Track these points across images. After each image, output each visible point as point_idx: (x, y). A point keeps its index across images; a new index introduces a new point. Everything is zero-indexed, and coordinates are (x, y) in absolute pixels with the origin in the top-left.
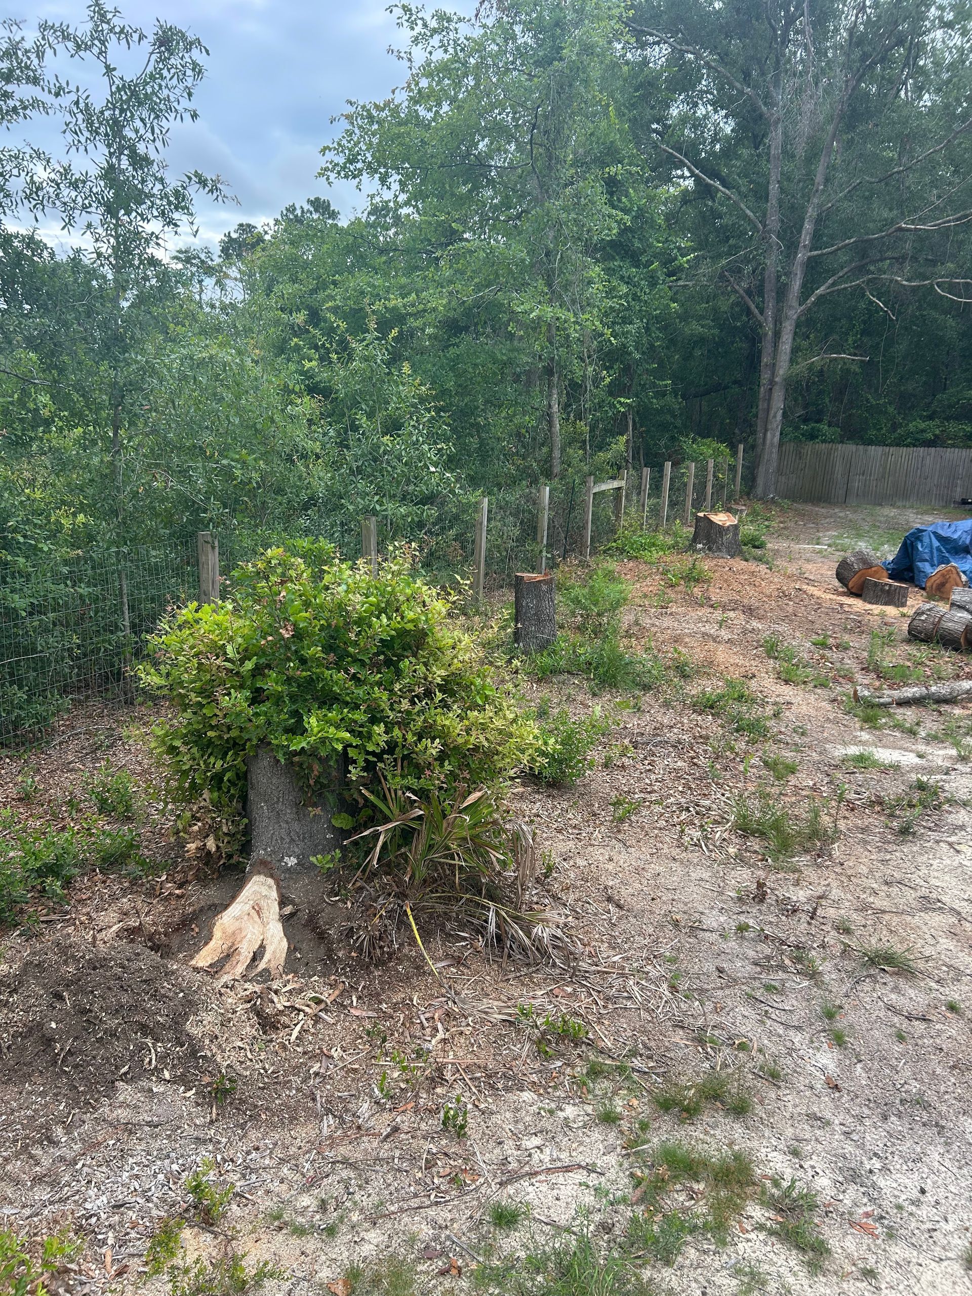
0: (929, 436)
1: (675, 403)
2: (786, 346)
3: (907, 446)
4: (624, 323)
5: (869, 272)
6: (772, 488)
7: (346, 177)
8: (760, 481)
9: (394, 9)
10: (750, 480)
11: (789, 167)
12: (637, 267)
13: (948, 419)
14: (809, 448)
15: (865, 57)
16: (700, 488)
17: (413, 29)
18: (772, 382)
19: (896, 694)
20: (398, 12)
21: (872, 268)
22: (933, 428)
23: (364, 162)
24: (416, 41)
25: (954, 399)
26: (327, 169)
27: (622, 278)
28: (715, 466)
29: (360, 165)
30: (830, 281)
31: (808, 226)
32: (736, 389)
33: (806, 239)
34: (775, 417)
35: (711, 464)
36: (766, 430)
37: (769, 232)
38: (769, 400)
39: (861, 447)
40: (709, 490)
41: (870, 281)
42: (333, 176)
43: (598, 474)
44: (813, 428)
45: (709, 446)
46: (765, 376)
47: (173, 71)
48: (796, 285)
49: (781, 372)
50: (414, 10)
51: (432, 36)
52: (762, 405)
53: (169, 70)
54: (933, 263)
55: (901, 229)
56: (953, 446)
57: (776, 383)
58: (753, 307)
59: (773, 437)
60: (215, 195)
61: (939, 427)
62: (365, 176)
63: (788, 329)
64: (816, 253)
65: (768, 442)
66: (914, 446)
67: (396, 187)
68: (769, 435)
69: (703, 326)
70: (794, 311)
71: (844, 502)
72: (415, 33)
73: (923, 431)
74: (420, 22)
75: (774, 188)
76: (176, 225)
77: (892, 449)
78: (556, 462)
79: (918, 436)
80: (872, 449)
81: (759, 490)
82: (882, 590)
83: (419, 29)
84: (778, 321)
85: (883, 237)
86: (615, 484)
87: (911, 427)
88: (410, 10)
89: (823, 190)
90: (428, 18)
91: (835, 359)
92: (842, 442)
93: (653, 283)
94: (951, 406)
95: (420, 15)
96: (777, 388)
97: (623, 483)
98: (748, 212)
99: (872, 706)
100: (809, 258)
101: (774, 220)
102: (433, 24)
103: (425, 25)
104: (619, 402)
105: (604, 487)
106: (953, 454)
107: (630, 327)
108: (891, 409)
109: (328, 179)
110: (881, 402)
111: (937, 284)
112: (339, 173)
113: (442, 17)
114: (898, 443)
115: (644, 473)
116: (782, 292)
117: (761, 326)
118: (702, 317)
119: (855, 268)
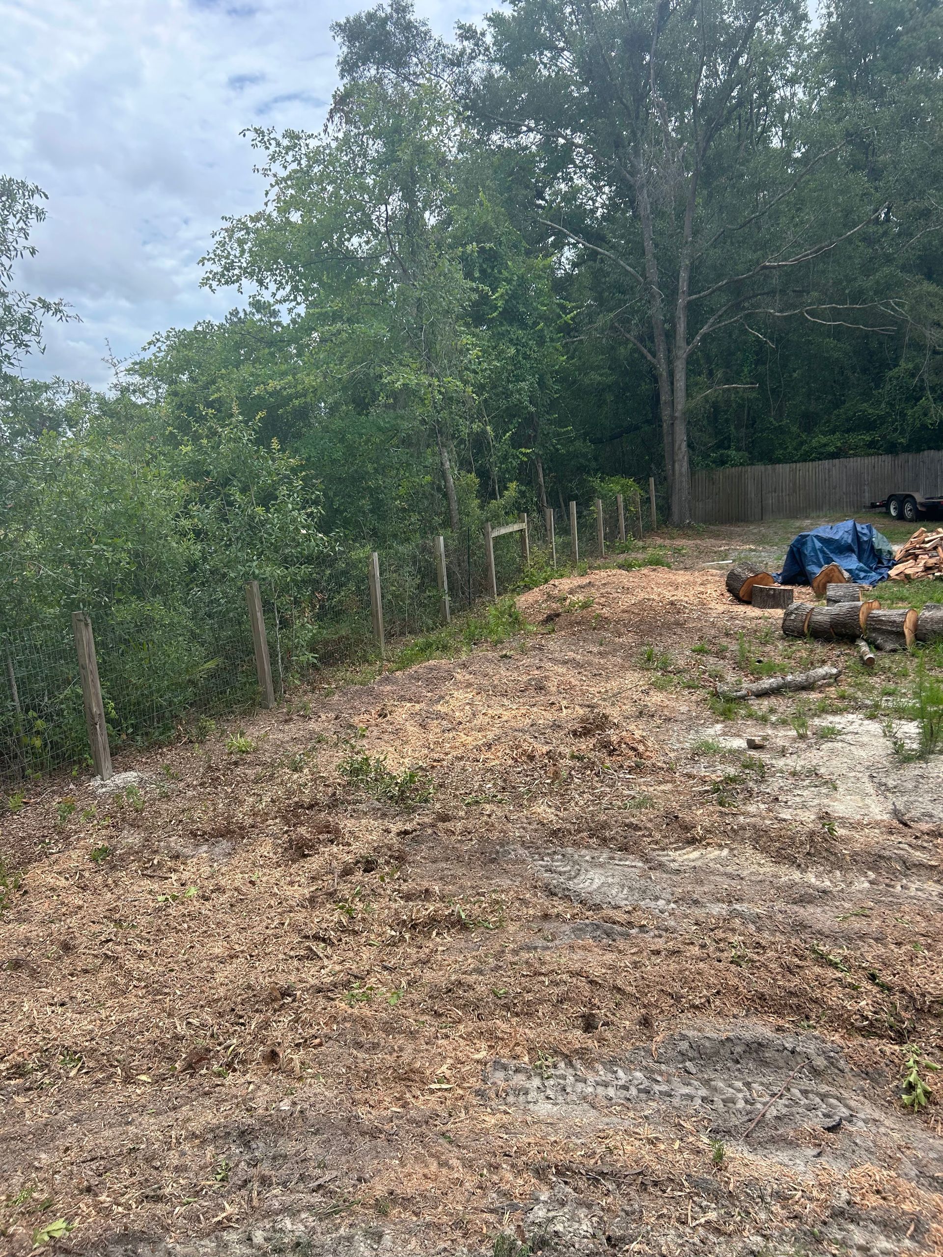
0: (832, 449)
1: (585, 447)
2: (680, 383)
3: (812, 460)
4: (518, 381)
5: (744, 308)
6: (688, 513)
7: (227, 283)
8: (675, 509)
9: (247, 133)
10: (665, 510)
11: (660, 224)
12: (526, 329)
13: (848, 431)
14: (720, 474)
15: (709, 121)
16: (612, 521)
17: (267, 148)
18: (673, 418)
19: (754, 687)
20: (251, 135)
21: (746, 304)
22: (835, 441)
23: (240, 267)
24: (273, 159)
25: (851, 413)
26: (208, 279)
27: (511, 341)
28: (625, 500)
29: (237, 272)
30: (711, 320)
31: (684, 275)
32: (646, 428)
33: (683, 286)
34: (680, 448)
35: (621, 498)
36: (674, 462)
37: (651, 283)
38: (673, 434)
39: (769, 467)
40: (622, 523)
41: (747, 315)
42: (214, 284)
43: (496, 520)
44: (722, 455)
45: (618, 483)
46: (666, 413)
47: (18, 216)
48: (681, 327)
49: (680, 407)
50: (266, 131)
51: (287, 153)
52: (667, 440)
53: (15, 216)
54: (799, 293)
55: (765, 267)
56: (855, 455)
57: (676, 418)
58: (645, 351)
59: (682, 467)
60: (59, 316)
61: (840, 439)
62: (244, 281)
63: (680, 366)
64: (694, 297)
65: (677, 472)
66: (820, 459)
67: (273, 287)
68: (677, 466)
69: (601, 375)
70: (682, 351)
71: (761, 519)
72: (271, 151)
73: (825, 445)
74: (273, 142)
75: (649, 245)
76: (26, 346)
77: (798, 465)
78: (455, 513)
79: (822, 450)
80: (779, 467)
81: (676, 517)
82: (768, 595)
83: (273, 148)
84: (670, 362)
85: (752, 276)
86: (516, 527)
87: (814, 443)
88: (263, 132)
89: (692, 242)
90: (280, 138)
91: (728, 389)
92: (752, 464)
93: (541, 342)
94: (848, 420)
95: (272, 136)
96: (677, 422)
97: (524, 526)
98: (628, 268)
99: (730, 700)
100: (689, 302)
101: (653, 273)
102: (285, 142)
103: (278, 144)
104: (521, 453)
105: (503, 531)
106: (856, 463)
107: (523, 384)
108: (795, 429)
109: (211, 287)
110: (783, 423)
111: (807, 311)
112: (219, 281)
113: (292, 136)
114: (806, 458)
115: (548, 514)
116: (670, 335)
117: (656, 369)
118: (599, 367)
119: (732, 306)
